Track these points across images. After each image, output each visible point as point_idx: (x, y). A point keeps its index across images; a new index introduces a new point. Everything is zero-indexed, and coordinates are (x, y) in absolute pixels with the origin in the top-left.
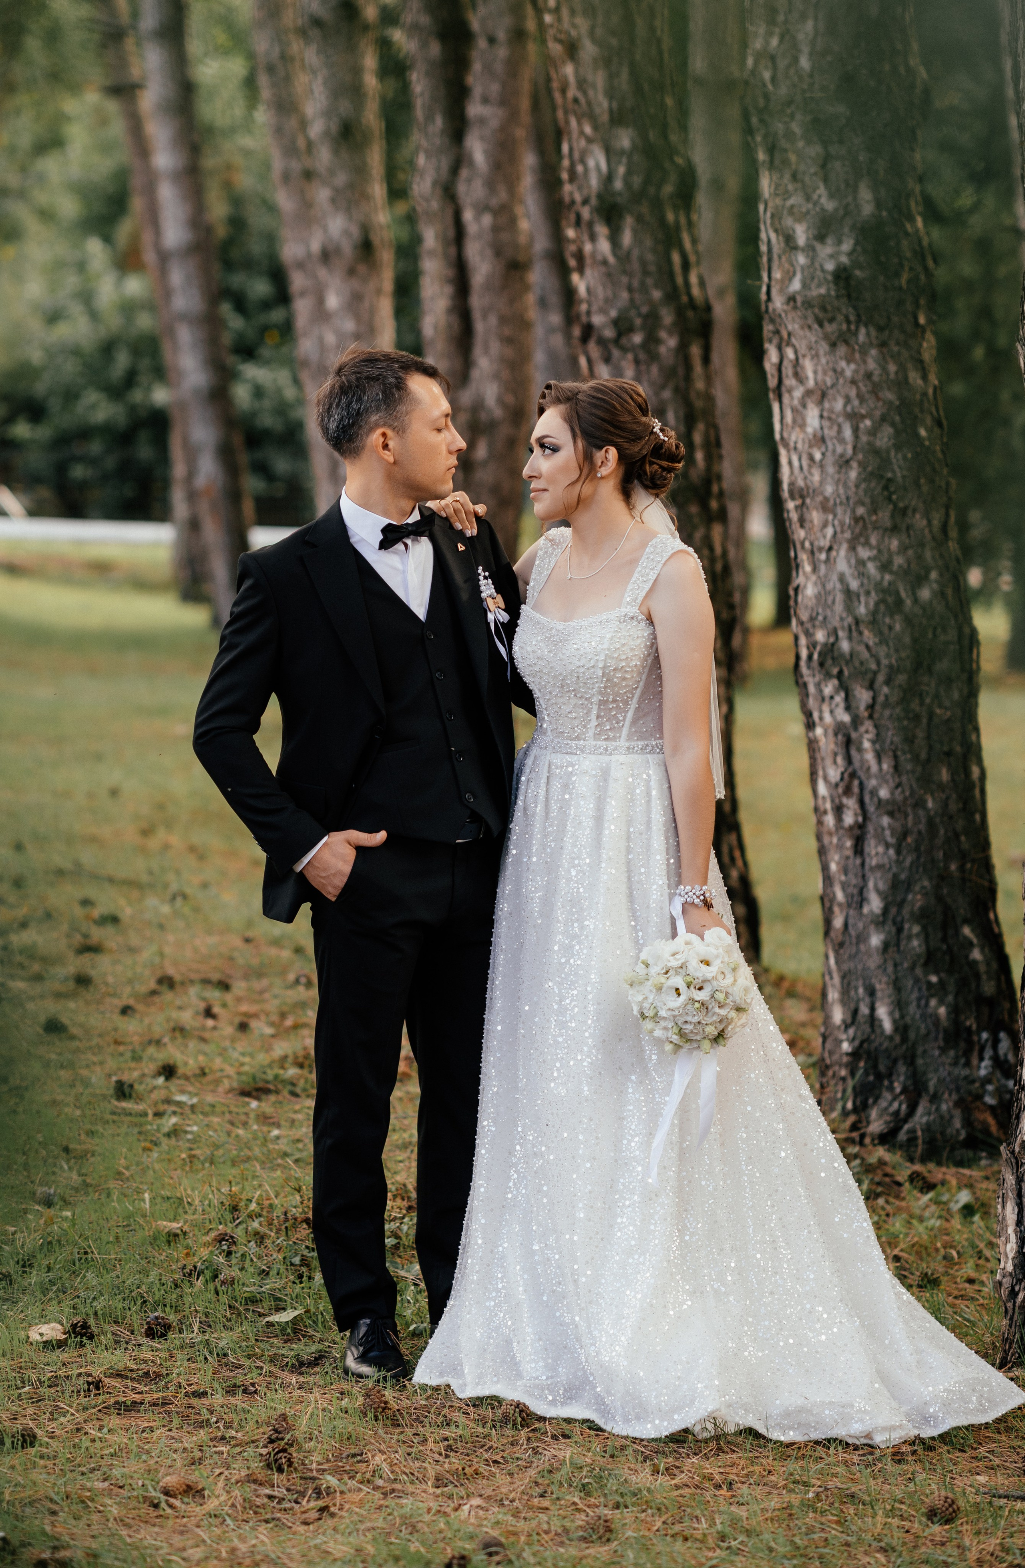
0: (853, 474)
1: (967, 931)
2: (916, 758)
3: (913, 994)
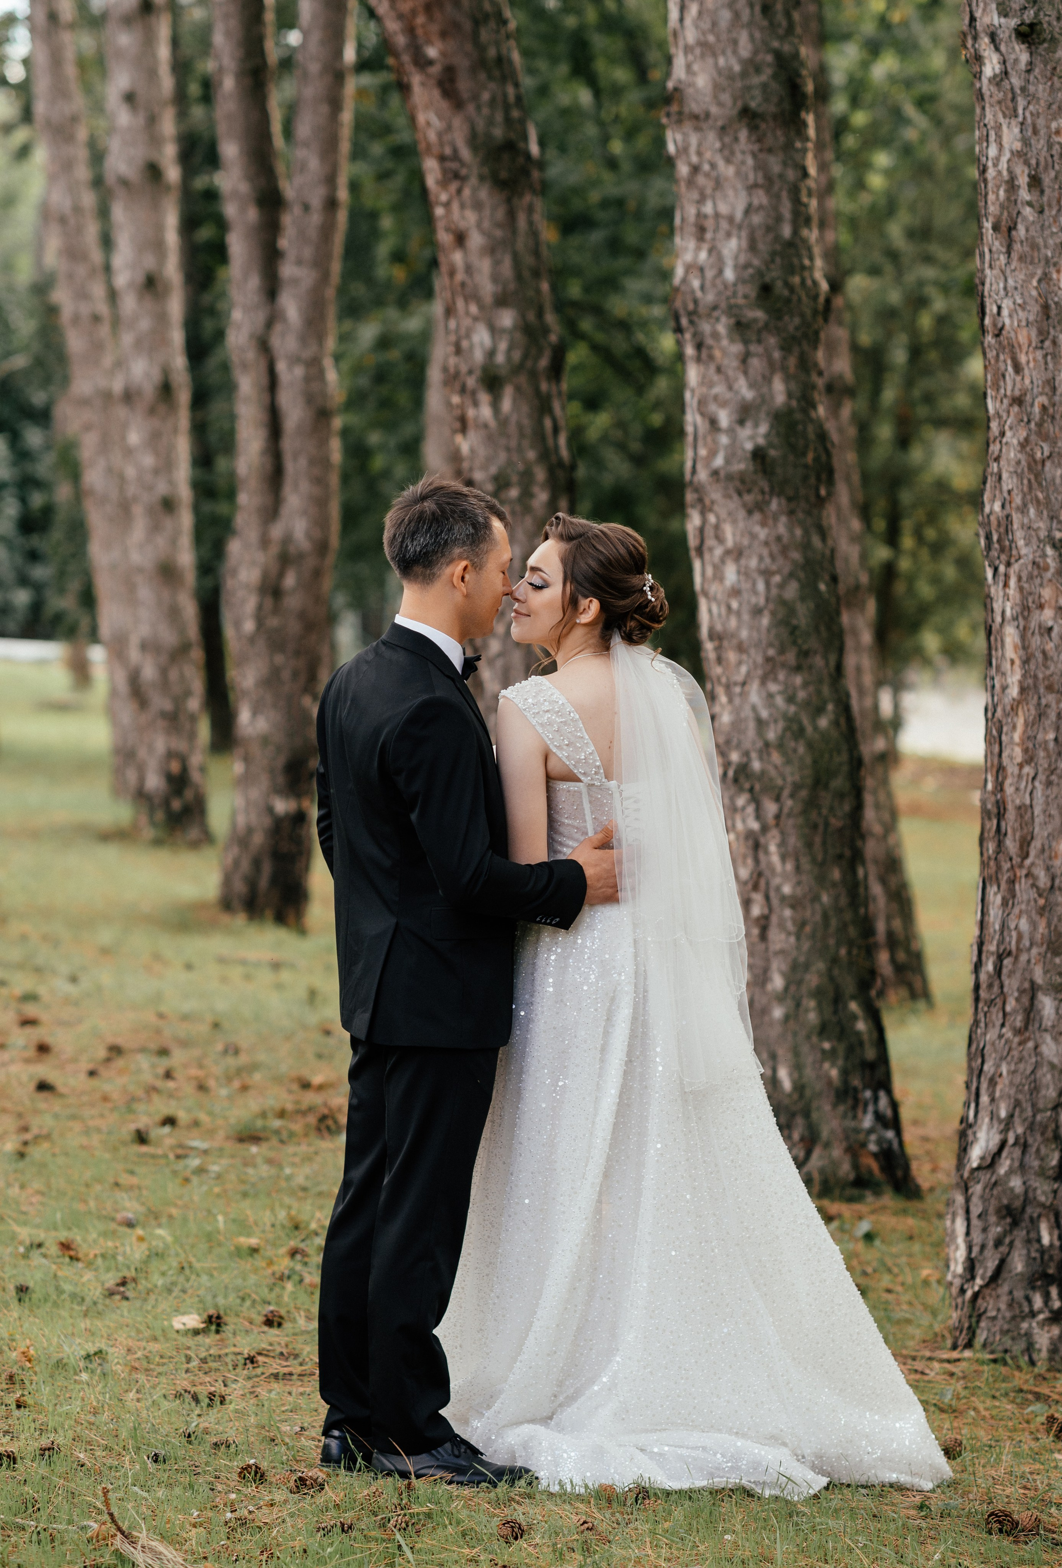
0: (765, 621)
1: (853, 1006)
2: (814, 861)
3: (809, 1059)
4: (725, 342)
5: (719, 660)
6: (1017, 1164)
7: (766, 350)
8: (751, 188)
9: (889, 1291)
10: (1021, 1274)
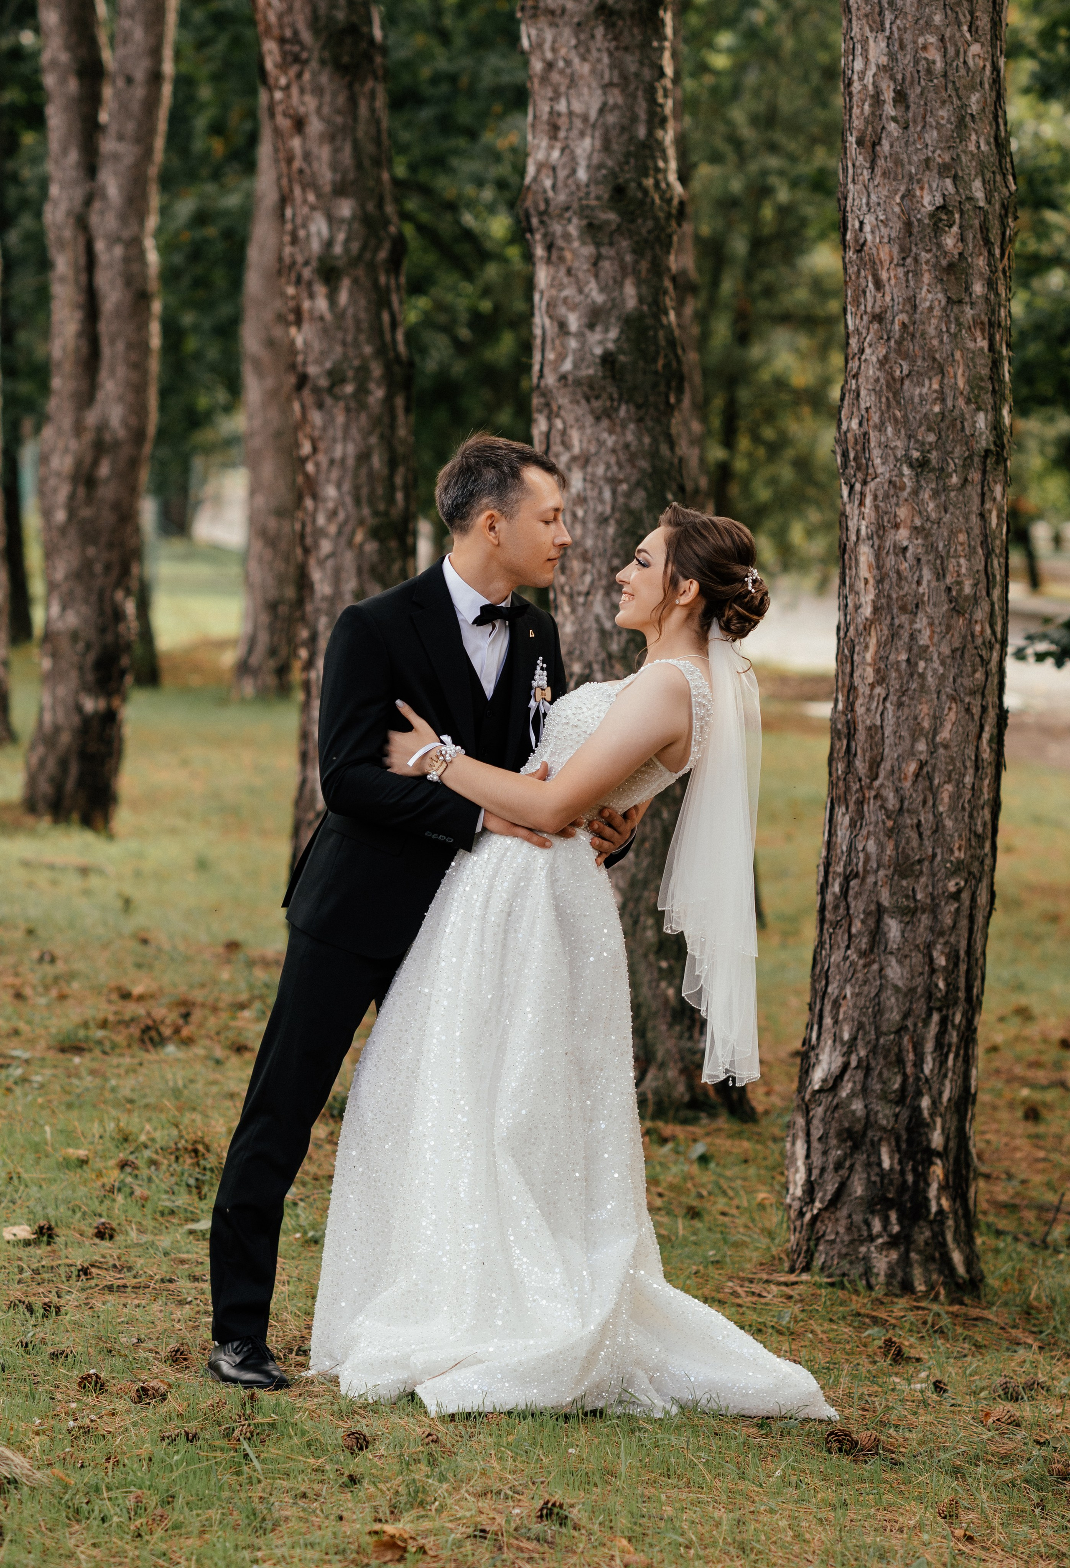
0: (611, 530)
3: (645, 978)
4: (576, 244)
6: (859, 1087)
7: (618, 253)
8: (606, 87)
9: (724, 1214)
10: (861, 1198)
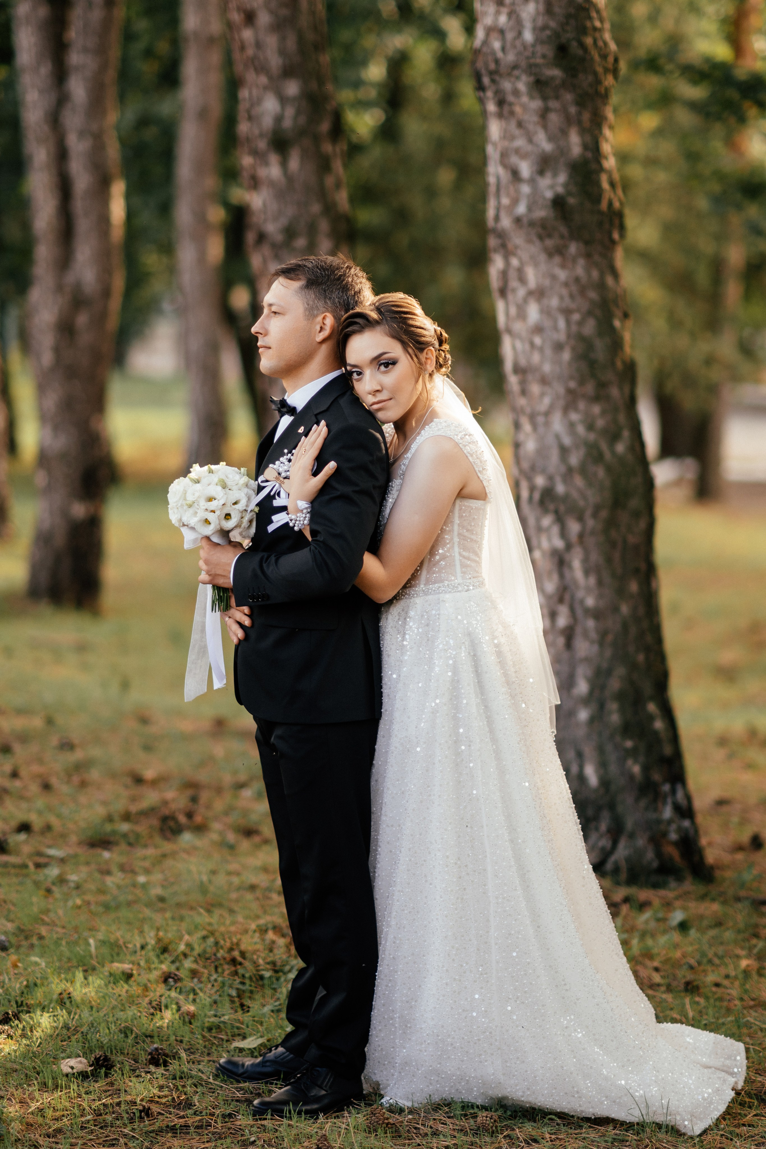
1: (651, 706)
2: (614, 575)
3: (612, 757)
4: (525, 99)
5: (524, 392)
7: (563, 106)
